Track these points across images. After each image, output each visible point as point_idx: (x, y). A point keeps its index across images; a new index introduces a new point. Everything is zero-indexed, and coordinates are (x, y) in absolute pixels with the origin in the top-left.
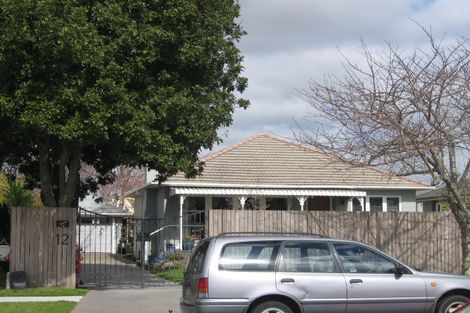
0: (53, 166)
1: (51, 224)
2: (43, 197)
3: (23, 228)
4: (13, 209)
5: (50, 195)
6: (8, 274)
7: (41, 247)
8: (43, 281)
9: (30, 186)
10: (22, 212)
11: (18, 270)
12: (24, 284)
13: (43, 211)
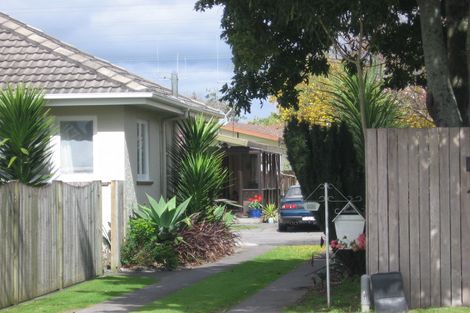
0: (450, 33)
1: (455, 166)
2: (432, 106)
3: (392, 176)
4: (369, 134)
5: (449, 100)
6: (364, 278)
7: (434, 218)
8: (441, 295)
9: (398, 81)
10: (389, 141)
11: (385, 269)
12: (400, 300)
13: (437, 136)
